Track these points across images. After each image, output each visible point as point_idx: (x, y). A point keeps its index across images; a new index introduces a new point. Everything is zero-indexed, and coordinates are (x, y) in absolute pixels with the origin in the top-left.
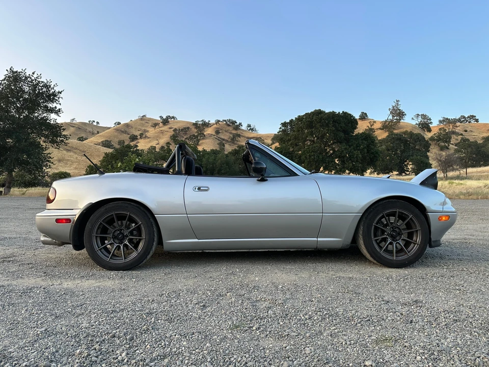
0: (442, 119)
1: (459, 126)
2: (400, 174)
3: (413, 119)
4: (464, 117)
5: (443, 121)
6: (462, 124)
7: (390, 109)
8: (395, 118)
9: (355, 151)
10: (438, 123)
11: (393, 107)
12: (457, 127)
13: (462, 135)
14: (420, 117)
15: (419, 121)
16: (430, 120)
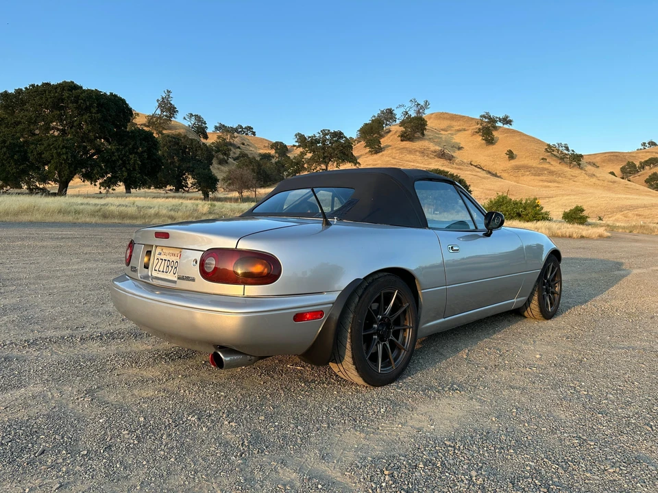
0: (218, 125)
1: (237, 137)
2: (177, 190)
3: (185, 118)
4: (241, 127)
5: (220, 127)
6: (240, 135)
7: (158, 100)
8: (165, 113)
9: (131, 154)
10: (214, 129)
11: (163, 98)
12: (234, 137)
13: (239, 148)
14: (194, 117)
15: (193, 122)
16: (205, 124)
